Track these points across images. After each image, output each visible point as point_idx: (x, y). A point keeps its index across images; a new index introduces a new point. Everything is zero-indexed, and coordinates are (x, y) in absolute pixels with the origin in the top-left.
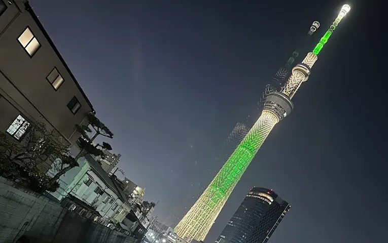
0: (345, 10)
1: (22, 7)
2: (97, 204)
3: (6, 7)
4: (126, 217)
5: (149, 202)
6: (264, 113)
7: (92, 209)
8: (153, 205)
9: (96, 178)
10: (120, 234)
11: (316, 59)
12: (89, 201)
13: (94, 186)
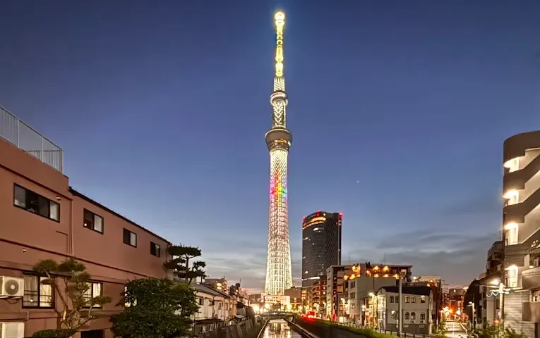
0: (280, 19)
1: (70, 195)
2: (216, 313)
3: (59, 205)
4: (237, 308)
5: (234, 285)
6: (271, 153)
7: (215, 320)
8: (238, 285)
9: (204, 295)
10: (241, 323)
11: (283, 80)
12: (210, 316)
13: (207, 302)
